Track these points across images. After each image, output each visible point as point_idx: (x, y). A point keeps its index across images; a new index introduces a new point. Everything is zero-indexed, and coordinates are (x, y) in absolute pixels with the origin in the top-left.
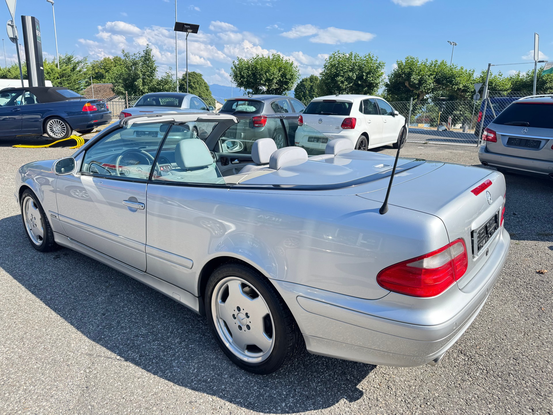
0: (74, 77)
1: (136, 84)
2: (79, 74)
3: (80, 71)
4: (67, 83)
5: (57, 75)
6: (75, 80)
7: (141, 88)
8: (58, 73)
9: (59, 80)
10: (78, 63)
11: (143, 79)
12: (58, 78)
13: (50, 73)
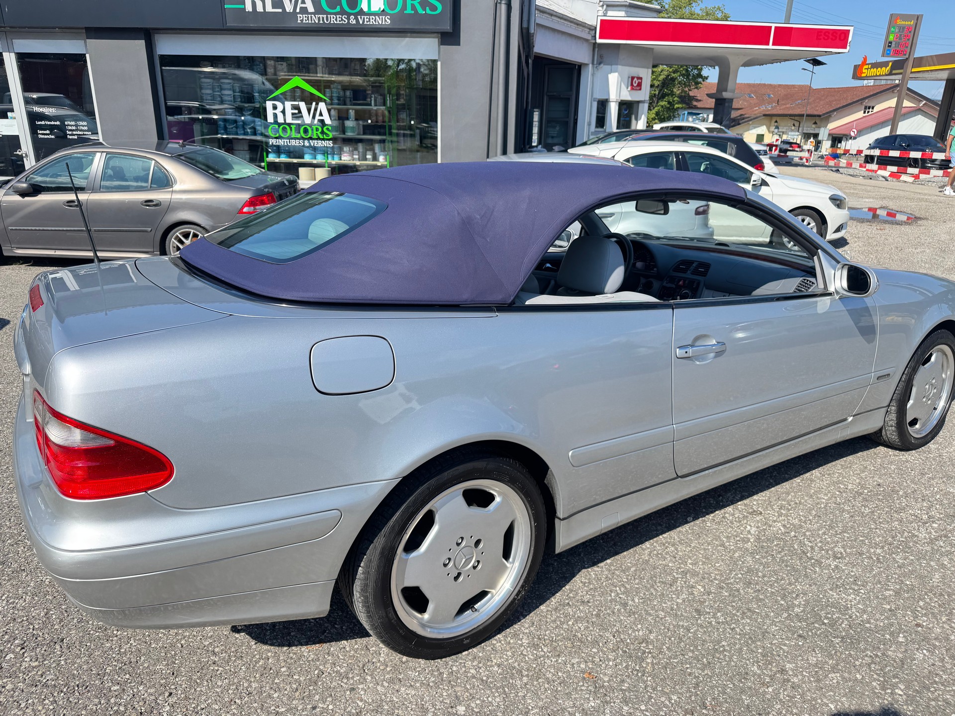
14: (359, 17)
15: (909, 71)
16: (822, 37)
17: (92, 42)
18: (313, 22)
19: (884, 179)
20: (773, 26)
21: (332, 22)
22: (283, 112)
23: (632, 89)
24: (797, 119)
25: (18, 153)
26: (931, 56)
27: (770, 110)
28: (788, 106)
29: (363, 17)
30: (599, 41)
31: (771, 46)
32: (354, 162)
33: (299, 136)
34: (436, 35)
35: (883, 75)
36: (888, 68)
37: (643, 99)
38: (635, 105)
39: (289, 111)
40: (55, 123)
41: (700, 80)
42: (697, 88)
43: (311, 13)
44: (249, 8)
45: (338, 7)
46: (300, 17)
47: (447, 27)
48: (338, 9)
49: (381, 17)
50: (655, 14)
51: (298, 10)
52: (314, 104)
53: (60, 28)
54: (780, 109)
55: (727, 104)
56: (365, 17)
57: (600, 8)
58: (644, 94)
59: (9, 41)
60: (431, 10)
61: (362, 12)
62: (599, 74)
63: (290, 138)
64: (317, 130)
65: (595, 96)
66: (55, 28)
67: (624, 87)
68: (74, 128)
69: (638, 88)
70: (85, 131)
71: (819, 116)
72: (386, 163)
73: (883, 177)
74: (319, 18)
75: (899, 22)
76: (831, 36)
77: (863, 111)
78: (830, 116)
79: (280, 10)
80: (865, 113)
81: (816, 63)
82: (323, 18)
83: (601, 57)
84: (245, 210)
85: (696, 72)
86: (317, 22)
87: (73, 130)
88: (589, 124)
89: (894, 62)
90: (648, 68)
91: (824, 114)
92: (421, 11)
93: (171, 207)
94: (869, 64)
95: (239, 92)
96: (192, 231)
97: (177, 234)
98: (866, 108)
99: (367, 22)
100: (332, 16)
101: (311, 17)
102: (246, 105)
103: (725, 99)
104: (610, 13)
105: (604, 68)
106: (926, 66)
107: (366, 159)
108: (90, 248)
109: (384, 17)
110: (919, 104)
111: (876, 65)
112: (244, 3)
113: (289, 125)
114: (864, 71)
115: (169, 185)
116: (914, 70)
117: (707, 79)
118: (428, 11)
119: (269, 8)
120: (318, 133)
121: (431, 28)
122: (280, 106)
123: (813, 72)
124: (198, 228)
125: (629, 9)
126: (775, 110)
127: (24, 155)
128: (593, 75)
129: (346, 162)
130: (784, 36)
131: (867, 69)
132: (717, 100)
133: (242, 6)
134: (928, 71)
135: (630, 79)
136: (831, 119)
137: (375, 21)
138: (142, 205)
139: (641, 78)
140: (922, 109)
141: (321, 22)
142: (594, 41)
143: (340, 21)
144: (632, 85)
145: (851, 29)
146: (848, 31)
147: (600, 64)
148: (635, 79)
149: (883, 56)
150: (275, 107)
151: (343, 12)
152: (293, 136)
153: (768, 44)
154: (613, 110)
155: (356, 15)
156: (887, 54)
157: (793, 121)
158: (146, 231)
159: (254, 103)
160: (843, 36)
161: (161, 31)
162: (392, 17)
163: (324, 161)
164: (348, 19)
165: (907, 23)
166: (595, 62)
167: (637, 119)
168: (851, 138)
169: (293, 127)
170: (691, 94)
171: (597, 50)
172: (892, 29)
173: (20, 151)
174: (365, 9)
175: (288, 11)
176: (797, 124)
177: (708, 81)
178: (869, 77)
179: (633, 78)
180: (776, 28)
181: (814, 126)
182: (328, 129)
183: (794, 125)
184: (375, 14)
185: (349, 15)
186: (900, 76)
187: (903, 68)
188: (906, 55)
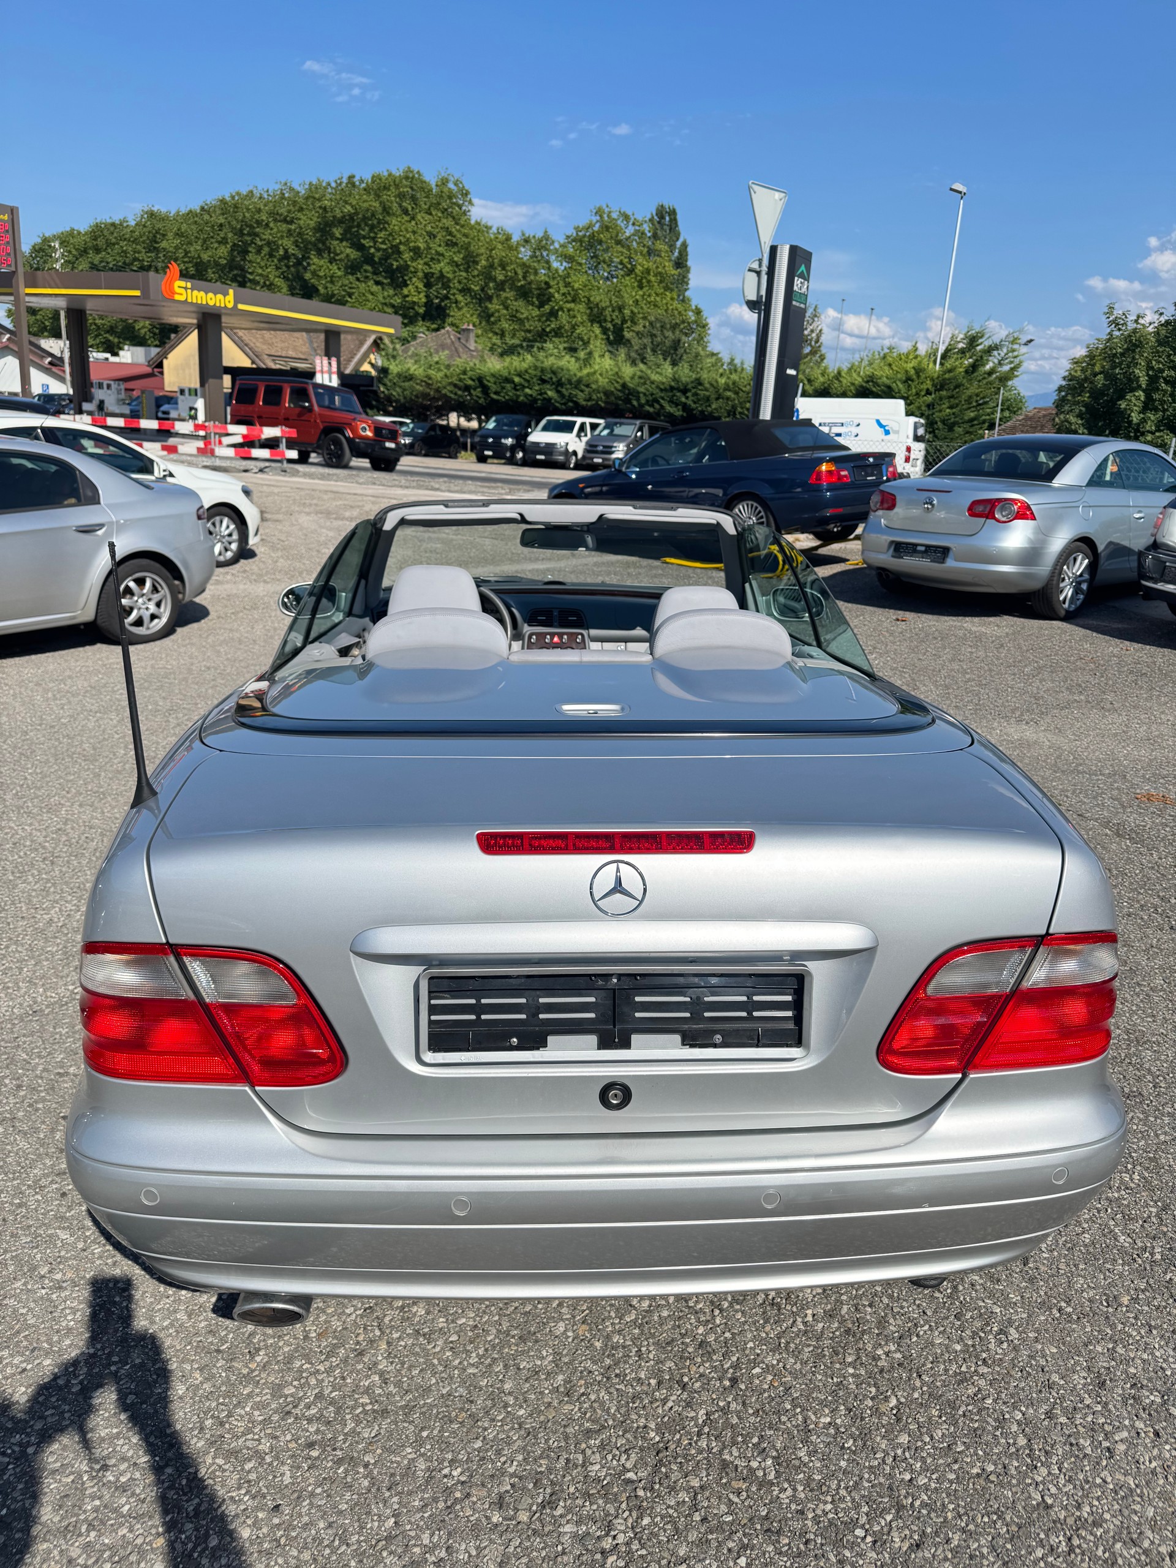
0: (973, 389)
1: (1123, 406)
2: (984, 382)
3: (990, 373)
4: (947, 405)
5: (928, 384)
6: (970, 397)
7: (1135, 417)
8: (932, 379)
9: (929, 399)
10: (989, 350)
11: (1148, 393)
12: (928, 393)
13: (912, 381)
15: (20, 291)
106: (44, 287)
116: (28, 291)
134: (46, 295)
186: (12, 298)
187: (11, 286)
188: (10, 265)
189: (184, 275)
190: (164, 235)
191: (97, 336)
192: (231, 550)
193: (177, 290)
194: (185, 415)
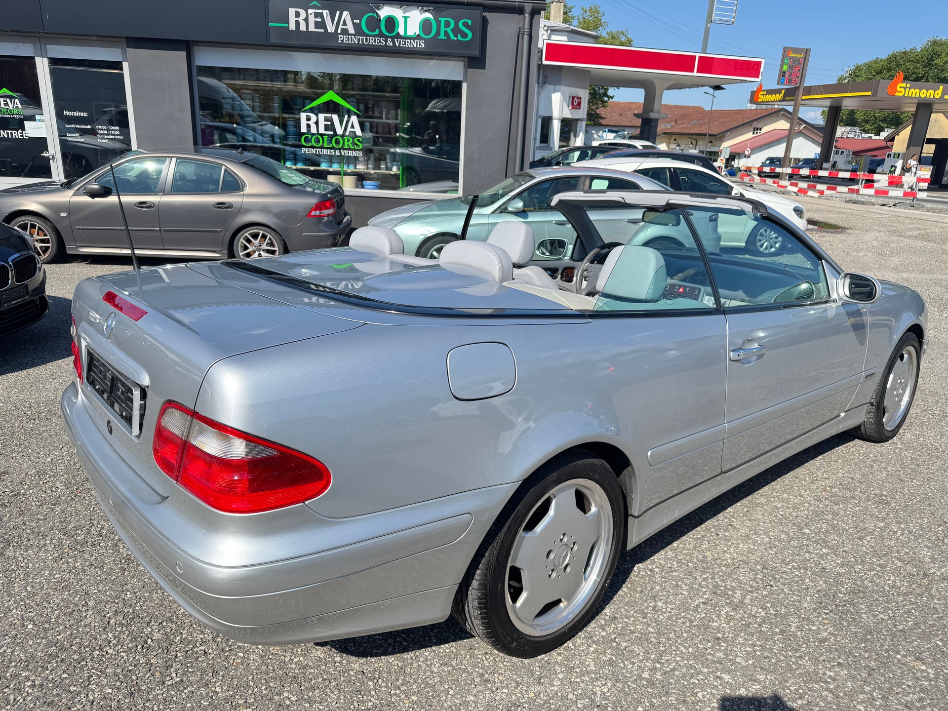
14: (396, 40)
15: (800, 98)
16: (738, 67)
17: (130, 51)
18: (353, 42)
19: (795, 194)
20: (698, 55)
21: (371, 43)
22: (317, 123)
23: (573, 108)
24: (695, 137)
25: (44, 154)
26: (819, 86)
27: (668, 129)
28: (685, 125)
29: (399, 40)
30: (545, 62)
31: (695, 74)
32: (369, 171)
33: (331, 146)
34: (462, 59)
35: (777, 101)
36: (782, 95)
37: (581, 118)
38: (574, 123)
39: (322, 124)
40: (86, 127)
41: (606, 99)
42: (603, 106)
43: (352, 35)
44: (292, 27)
45: (377, 30)
46: (341, 37)
47: (476, 53)
48: (377, 32)
49: (416, 41)
50: (592, 40)
51: (339, 31)
52: (346, 116)
53: (96, 36)
54: (679, 128)
55: (653, 124)
56: (401, 40)
57: (545, 32)
58: (582, 113)
59: (43, 46)
60: (462, 37)
61: (398, 36)
62: (543, 93)
63: (322, 147)
64: (348, 141)
65: (540, 114)
66: (92, 36)
67: (565, 106)
68: (105, 132)
69: (578, 107)
70: (117, 135)
71: (715, 135)
72: (399, 172)
73: (794, 192)
74: (359, 40)
75: (791, 54)
76: (746, 67)
77: (752, 133)
78: (724, 136)
79: (323, 31)
80: (754, 133)
81: (718, 88)
82: (363, 40)
83: (545, 77)
84: (313, 213)
85: (602, 91)
86: (356, 42)
87: (105, 134)
88: (535, 139)
89: (787, 90)
90: (586, 89)
91: (719, 134)
92: (452, 37)
93: (242, 210)
94: (764, 91)
95: (258, 102)
96: (261, 232)
97: (246, 234)
98: (754, 129)
99: (403, 44)
100: (371, 38)
101: (352, 38)
102: (266, 115)
103: (651, 119)
104: (553, 37)
105: (549, 87)
106: (814, 95)
107: (380, 169)
108: (129, 246)
109: (418, 41)
110: (800, 127)
111: (770, 92)
112: (288, 22)
113: (322, 135)
114: (760, 96)
115: (240, 189)
116: (804, 97)
117: (612, 98)
118: (460, 38)
119: (312, 28)
120: (349, 143)
121: (462, 52)
122: (313, 117)
123: (713, 96)
124: (267, 229)
125: (571, 35)
126: (674, 129)
127: (51, 157)
128: (538, 93)
129: (360, 170)
130: (707, 65)
131: (763, 95)
132: (643, 120)
133: (287, 25)
134: (816, 99)
135: (571, 99)
136: (725, 138)
137: (410, 44)
138: (214, 207)
139: (580, 98)
140: (803, 131)
141: (361, 43)
142: (540, 63)
143: (378, 43)
144: (573, 104)
145: (763, 61)
146: (760, 63)
147: (544, 83)
148: (576, 99)
149: (778, 84)
150: (308, 119)
151: (381, 35)
152: (326, 145)
153: (692, 71)
154: (556, 127)
155: (393, 38)
156: (782, 82)
157: (691, 140)
158: (216, 232)
159: (273, 113)
160: (756, 67)
161: (201, 44)
162: (427, 41)
163: (340, 169)
164: (386, 41)
165: (797, 56)
166: (540, 82)
167: (575, 136)
168: (745, 157)
169: (325, 137)
170: (598, 112)
171: (542, 70)
172: (786, 61)
173: (46, 153)
174: (402, 33)
175: (329, 31)
176: (694, 142)
177: (614, 100)
178: (765, 102)
179: (573, 98)
180: (700, 57)
181: (709, 144)
182: (358, 140)
183: (692, 143)
184: (410, 38)
185: (386, 38)
186: (793, 103)
187: (794, 96)
188: (797, 84)
189: (906, 79)
190: (939, 55)
191: (873, 124)
192: (775, 247)
193: (898, 89)
194: (887, 171)
